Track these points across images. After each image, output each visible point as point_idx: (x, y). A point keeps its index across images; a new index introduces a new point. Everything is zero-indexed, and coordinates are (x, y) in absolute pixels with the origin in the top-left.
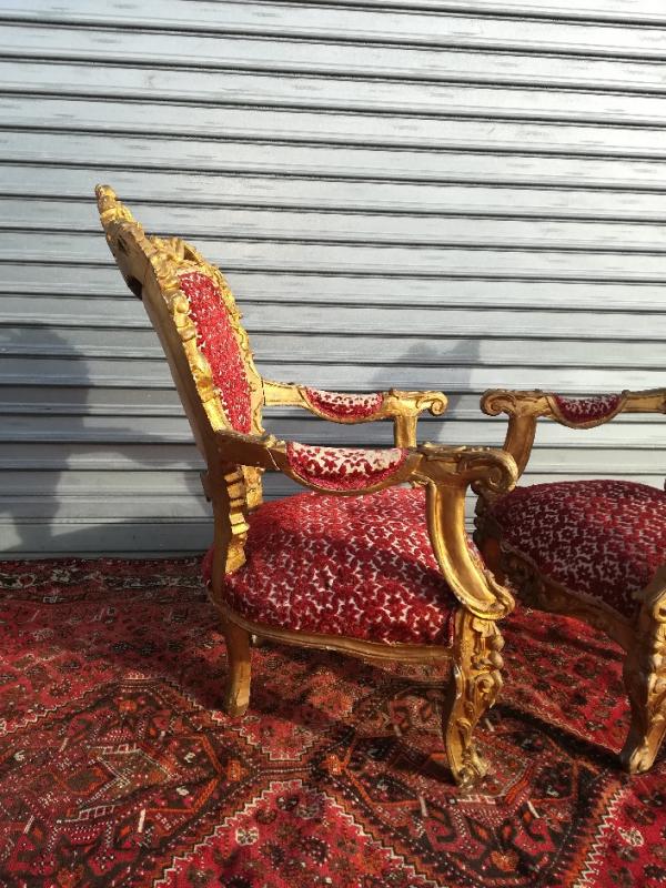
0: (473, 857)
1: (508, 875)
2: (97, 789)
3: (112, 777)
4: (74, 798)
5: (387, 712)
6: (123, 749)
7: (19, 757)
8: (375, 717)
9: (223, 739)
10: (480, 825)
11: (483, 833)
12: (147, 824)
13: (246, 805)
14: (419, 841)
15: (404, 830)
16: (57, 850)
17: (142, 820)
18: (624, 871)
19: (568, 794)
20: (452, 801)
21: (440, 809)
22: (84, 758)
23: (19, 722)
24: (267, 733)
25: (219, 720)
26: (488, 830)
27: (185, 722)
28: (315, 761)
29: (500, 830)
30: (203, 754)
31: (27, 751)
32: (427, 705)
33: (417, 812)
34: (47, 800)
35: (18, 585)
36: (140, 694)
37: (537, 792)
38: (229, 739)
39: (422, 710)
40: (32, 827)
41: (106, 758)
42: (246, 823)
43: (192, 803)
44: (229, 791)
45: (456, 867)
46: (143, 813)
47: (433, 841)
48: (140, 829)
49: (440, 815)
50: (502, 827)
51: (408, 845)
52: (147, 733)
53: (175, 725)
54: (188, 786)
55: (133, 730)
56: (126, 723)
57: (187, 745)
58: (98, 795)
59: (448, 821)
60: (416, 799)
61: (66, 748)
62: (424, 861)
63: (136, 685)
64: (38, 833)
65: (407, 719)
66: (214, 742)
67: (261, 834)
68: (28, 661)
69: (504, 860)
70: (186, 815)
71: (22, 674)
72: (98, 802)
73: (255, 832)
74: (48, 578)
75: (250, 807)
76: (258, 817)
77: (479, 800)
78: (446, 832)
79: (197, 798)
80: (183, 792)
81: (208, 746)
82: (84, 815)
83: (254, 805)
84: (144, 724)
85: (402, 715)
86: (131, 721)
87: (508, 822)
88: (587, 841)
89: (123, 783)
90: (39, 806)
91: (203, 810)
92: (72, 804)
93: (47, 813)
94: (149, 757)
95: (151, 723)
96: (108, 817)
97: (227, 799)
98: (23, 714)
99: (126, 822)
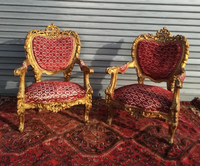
1: (93, 152)
4: (19, 136)
5: (83, 128)
6: (29, 130)
7: (10, 130)
8: (80, 128)
9: (49, 130)
10: (92, 145)
14: (79, 147)
15: (78, 145)
16: (14, 144)
17: (30, 141)
18: (115, 153)
19: (111, 142)
20: (88, 141)
24: (57, 130)
25: (49, 126)
26: (93, 146)
27: (42, 126)
28: (65, 134)
29: (95, 146)
33: (81, 142)
36: (34, 122)
37: (106, 141)
42: (48, 142)
43: (40, 139)
44: (47, 137)
47: (82, 147)
49: (85, 143)
51: (77, 147)
52: (34, 128)
53: (40, 127)
55: (32, 127)
57: (41, 130)
58: (23, 136)
60: (82, 140)
62: (79, 149)
63: (34, 120)
64: (11, 141)
65: (87, 129)
67: (51, 144)
69: (93, 150)
70: (38, 140)
73: (49, 144)
76: (51, 141)
77: (93, 142)
78: (85, 145)
79: (41, 137)
80: (38, 137)
81: (45, 131)
82: (20, 139)
83: (51, 140)
87: (97, 145)
89: (28, 135)
90: (12, 137)
94: (34, 131)
95: (35, 126)
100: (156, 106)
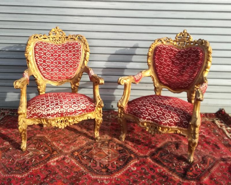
0: (98, 169)
1: (104, 172)
4: (21, 156)
5: (93, 145)
6: (32, 148)
10: (102, 164)
15: (86, 165)
16: (16, 164)
21: (95, 161)
24: (64, 148)
25: (55, 144)
27: (47, 144)
28: (72, 153)
29: (106, 165)
33: (90, 162)
36: (38, 139)
37: (118, 160)
41: (29, 150)
42: (54, 162)
43: (44, 158)
44: (52, 156)
46: (34, 160)
47: (91, 167)
48: (33, 162)
51: (86, 167)
52: (38, 146)
54: (44, 155)
55: (35, 145)
56: (34, 143)
57: (46, 148)
58: (26, 156)
59: (96, 163)
60: (91, 159)
62: (88, 170)
63: (38, 137)
64: (13, 161)
66: (52, 149)
67: (56, 164)
68: (15, 131)
69: (104, 170)
70: (42, 160)
71: (13, 133)
75: (55, 159)
76: (57, 161)
77: (104, 161)
78: (95, 165)
80: (42, 156)
82: (22, 159)
84: (38, 144)
86: (35, 143)
87: (108, 164)
89: (31, 154)
90: (13, 156)
91: (46, 159)
93: (15, 158)
94: (38, 150)
97: (52, 157)
100: (174, 120)
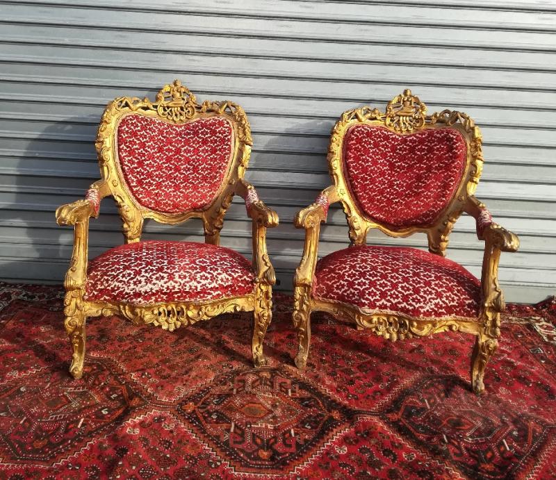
0: (248, 451)
1: (264, 460)
2: (61, 407)
3: (70, 402)
4: (49, 410)
5: (233, 382)
6: (79, 389)
7: (23, 389)
8: (225, 384)
9: (135, 389)
10: (259, 437)
11: (259, 441)
12: (83, 425)
13: (137, 417)
14: (224, 443)
15: (218, 437)
16: (35, 431)
17: (81, 423)
18: (328, 463)
19: (316, 428)
20: (249, 426)
21: (241, 429)
22: (57, 393)
23: (25, 372)
24: (160, 388)
25: (135, 378)
26: (262, 440)
27: (116, 378)
28: (181, 405)
29: (269, 440)
30: (122, 395)
31: (27, 387)
32: (257, 380)
33: (228, 430)
34: (34, 410)
35: (37, 299)
37: (299, 426)
38: (138, 389)
39: (253, 382)
40: (25, 421)
41: (70, 393)
42: (134, 426)
43: (109, 418)
44: (130, 410)
45: (238, 455)
46: (82, 420)
47: (231, 442)
48: (79, 426)
49: (239, 432)
50: (270, 439)
51: (217, 443)
52: (94, 382)
53: (110, 380)
55: (86, 381)
57: (113, 390)
58: (61, 410)
59: (243, 435)
60: (230, 423)
61: (49, 388)
62: (222, 451)
63: (93, 359)
64: (27, 425)
65: (244, 386)
66: (129, 390)
67: (140, 431)
69: (265, 454)
70: (104, 422)
72: (61, 413)
73: (137, 431)
74: (54, 296)
75: (138, 419)
76: (141, 424)
77: (264, 426)
78: (239, 439)
79: (112, 415)
80: (105, 412)
81: (125, 391)
82: (51, 418)
83: (141, 418)
84: (93, 378)
85: (241, 384)
86: (86, 377)
87: (275, 437)
88: (315, 449)
89: (75, 405)
90: (30, 412)
91: (114, 420)
92: (47, 413)
93: (33, 416)
94: (92, 392)
95: (97, 378)
96: (64, 419)
98: (28, 368)
99: (72, 422)
